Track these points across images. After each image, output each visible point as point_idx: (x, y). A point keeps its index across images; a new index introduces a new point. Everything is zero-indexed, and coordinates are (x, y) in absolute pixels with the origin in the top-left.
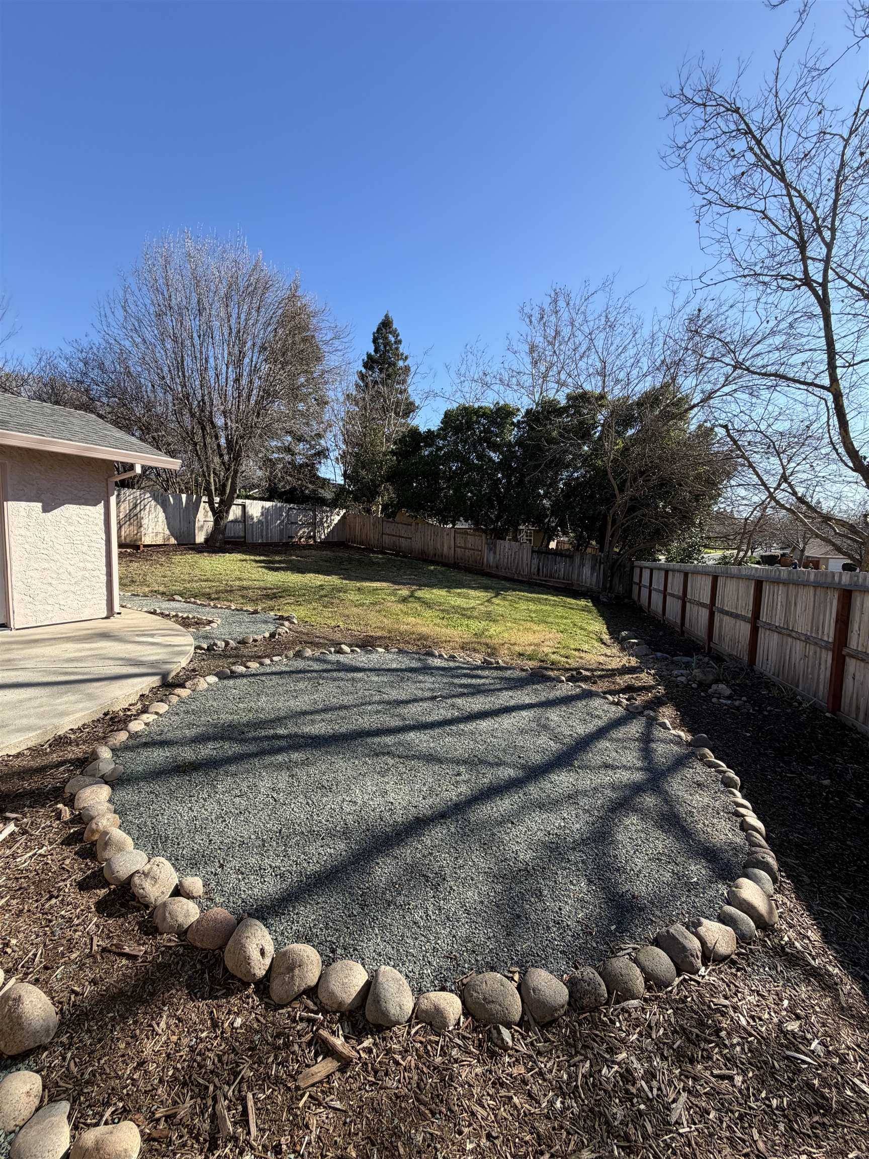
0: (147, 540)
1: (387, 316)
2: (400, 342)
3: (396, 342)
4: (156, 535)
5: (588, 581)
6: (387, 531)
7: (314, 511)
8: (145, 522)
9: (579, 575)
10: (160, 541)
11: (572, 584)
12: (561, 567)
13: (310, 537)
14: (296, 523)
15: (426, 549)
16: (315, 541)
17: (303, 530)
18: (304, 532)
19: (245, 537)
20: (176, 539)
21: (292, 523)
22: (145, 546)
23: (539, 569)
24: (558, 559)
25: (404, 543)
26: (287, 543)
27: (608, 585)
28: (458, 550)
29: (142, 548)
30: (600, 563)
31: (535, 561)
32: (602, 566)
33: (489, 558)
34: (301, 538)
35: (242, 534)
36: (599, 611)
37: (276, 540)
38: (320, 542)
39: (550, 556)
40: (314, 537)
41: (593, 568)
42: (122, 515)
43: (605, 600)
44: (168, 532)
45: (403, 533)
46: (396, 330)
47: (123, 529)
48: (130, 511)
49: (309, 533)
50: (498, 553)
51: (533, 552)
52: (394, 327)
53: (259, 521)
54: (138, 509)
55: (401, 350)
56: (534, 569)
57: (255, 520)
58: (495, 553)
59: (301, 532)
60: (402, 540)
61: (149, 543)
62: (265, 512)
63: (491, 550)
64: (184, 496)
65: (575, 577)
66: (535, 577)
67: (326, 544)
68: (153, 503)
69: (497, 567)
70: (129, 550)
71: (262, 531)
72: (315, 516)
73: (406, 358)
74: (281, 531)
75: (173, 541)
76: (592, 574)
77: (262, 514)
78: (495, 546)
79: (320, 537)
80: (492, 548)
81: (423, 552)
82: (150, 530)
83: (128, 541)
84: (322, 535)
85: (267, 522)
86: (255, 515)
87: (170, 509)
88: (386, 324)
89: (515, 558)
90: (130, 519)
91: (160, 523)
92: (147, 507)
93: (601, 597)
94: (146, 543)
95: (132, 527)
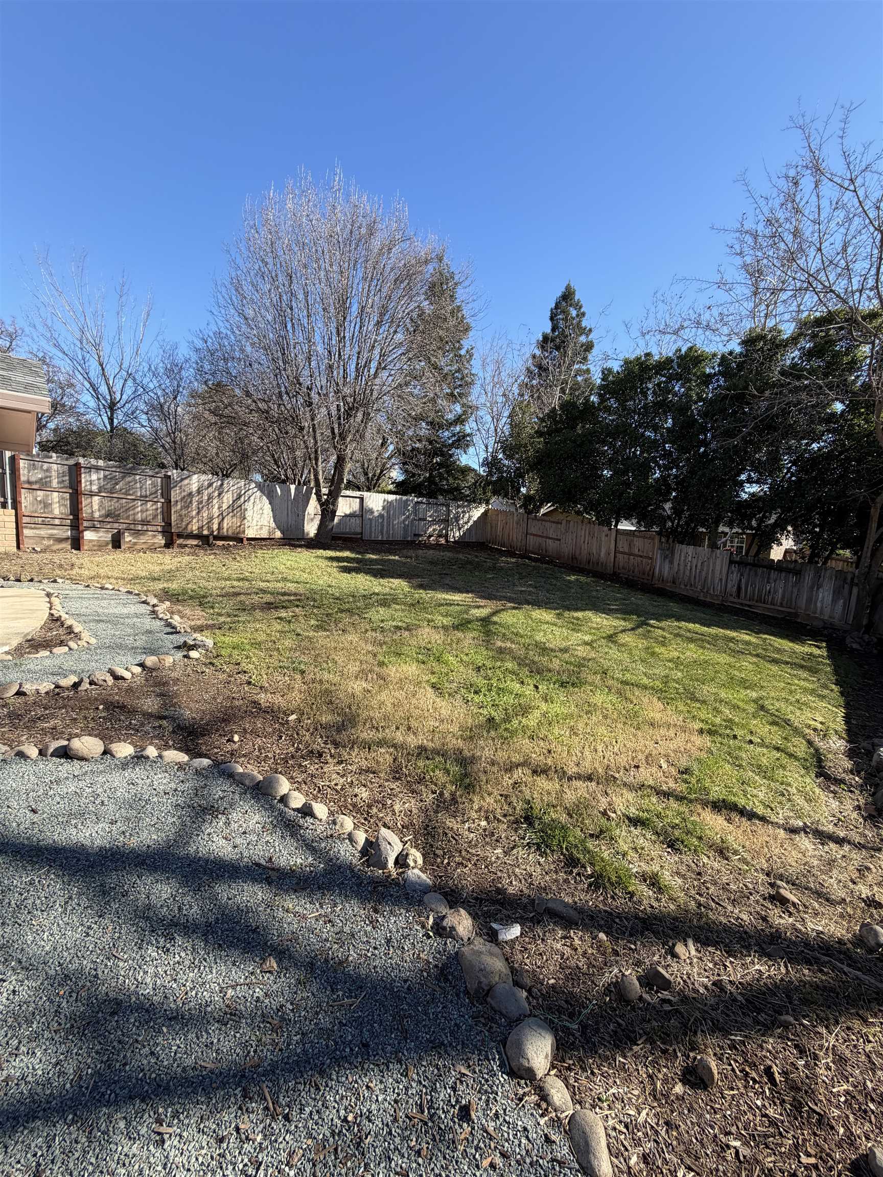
0: (250, 533)
1: (568, 288)
2: (583, 314)
3: (578, 316)
4: (261, 528)
5: (827, 611)
6: (533, 530)
7: (448, 506)
8: (249, 514)
9: (809, 600)
10: (264, 534)
11: (796, 615)
12: (779, 588)
13: (440, 536)
14: (425, 520)
15: (578, 552)
16: (447, 541)
17: (434, 527)
18: (434, 530)
19: (362, 533)
20: (282, 532)
21: (420, 519)
22: (248, 539)
23: (739, 588)
24: (773, 575)
25: (551, 545)
26: (413, 542)
27: (865, 622)
28: (620, 556)
29: (245, 542)
30: (852, 584)
31: (735, 577)
32: (855, 590)
33: (663, 569)
34: (430, 536)
35: (359, 530)
36: (836, 672)
37: (399, 537)
38: (455, 542)
39: (760, 571)
40: (446, 536)
41: (837, 593)
42: (225, 506)
43: (855, 646)
44: (273, 525)
45: (551, 534)
46: (579, 301)
47: (225, 520)
48: (234, 501)
49: (441, 530)
50: (676, 563)
51: (731, 562)
52: (576, 298)
53: (381, 516)
54: (242, 499)
55: (584, 324)
56: (732, 587)
57: (376, 514)
58: (671, 562)
59: (431, 530)
60: (550, 542)
61: (253, 536)
62: (388, 506)
63: (666, 557)
64: (293, 487)
65: (802, 602)
66: (732, 599)
67: (461, 544)
68: (259, 493)
69: (674, 582)
70: (231, 543)
71: (383, 526)
72: (449, 511)
73: (590, 330)
74: (406, 528)
75: (278, 534)
76: (834, 601)
77: (384, 508)
78: (673, 553)
79: (454, 537)
80: (669, 555)
81: (574, 558)
82: (255, 522)
83: (230, 533)
84: (456, 534)
85: (389, 517)
86: (375, 509)
87: (277, 501)
88: (567, 296)
89: (702, 570)
90: (233, 511)
91: (265, 516)
92: (252, 498)
93: (848, 640)
94: (250, 536)
95: (235, 519)
